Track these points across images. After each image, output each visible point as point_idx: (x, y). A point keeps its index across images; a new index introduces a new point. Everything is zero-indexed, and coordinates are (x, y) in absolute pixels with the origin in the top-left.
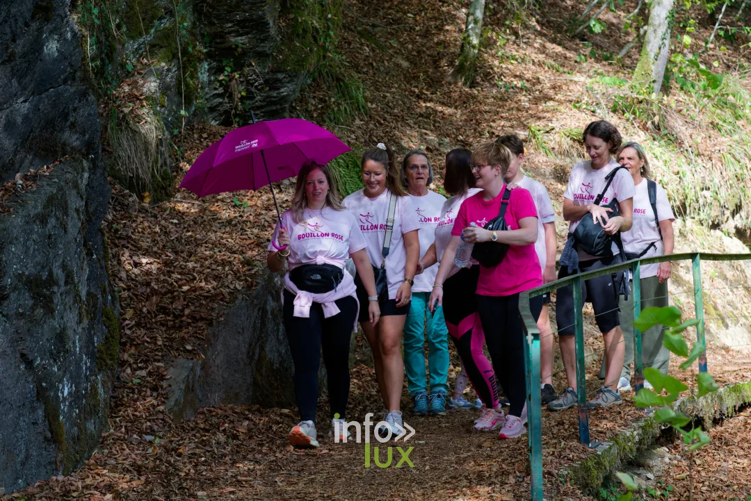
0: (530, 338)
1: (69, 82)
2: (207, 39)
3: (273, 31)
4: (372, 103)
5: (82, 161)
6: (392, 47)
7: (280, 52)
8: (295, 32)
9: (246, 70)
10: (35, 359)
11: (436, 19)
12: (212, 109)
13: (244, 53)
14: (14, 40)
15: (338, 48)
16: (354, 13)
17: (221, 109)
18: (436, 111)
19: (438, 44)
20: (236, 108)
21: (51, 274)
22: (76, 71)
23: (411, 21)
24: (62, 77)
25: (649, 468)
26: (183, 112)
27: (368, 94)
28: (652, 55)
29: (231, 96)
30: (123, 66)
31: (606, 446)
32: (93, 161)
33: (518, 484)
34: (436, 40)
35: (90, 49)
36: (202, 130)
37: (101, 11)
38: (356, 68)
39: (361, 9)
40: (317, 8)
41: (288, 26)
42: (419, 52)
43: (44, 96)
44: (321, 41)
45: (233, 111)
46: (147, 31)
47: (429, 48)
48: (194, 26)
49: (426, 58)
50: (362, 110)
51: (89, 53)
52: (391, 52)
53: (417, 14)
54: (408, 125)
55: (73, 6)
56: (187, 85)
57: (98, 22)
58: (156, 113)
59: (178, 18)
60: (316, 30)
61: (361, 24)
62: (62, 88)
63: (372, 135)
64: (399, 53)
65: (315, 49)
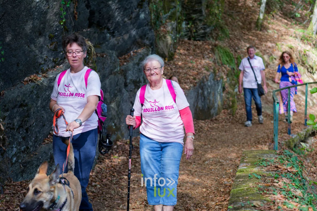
0: (276, 103)
1: (147, 26)
2: (185, 15)
3: (204, 13)
4: (231, 34)
5: (149, 49)
6: (237, 19)
7: (206, 19)
8: (210, 14)
9: (196, 24)
11: (250, 11)
12: (186, 35)
13: (195, 20)
14: (132, 13)
15: (222, 19)
16: (227, 9)
17: (188, 35)
18: (249, 38)
20: (192, 35)
21: (140, 80)
22: (148, 23)
23: (243, 12)
24: (145, 24)
25: (307, 143)
26: (178, 36)
27: (230, 32)
28: (314, 24)
29: (191, 32)
30: (161, 22)
31: (295, 136)
32: (152, 49)
33: (270, 145)
34: (250, 17)
35: (153, 16)
36: (183, 41)
37: (156, 6)
38: (227, 25)
39: (229, 8)
40: (217, 7)
41: (208, 12)
42: (245, 21)
43: (139, 29)
44: (217, 17)
45: (191, 36)
46: (168, 12)
47: (248, 20)
48: (181, 11)
49: (247, 22)
50: (228, 37)
51: (153, 18)
52: (237, 20)
53: (245, 10)
54: (241, 41)
55: (149, 4)
56: (179, 28)
57: (155, 9)
58: (170, 36)
59: (177, 9)
60: (216, 13)
61: (229, 12)
62: (145, 27)
63: (230, 44)
64: (239, 21)
65: (216, 19)
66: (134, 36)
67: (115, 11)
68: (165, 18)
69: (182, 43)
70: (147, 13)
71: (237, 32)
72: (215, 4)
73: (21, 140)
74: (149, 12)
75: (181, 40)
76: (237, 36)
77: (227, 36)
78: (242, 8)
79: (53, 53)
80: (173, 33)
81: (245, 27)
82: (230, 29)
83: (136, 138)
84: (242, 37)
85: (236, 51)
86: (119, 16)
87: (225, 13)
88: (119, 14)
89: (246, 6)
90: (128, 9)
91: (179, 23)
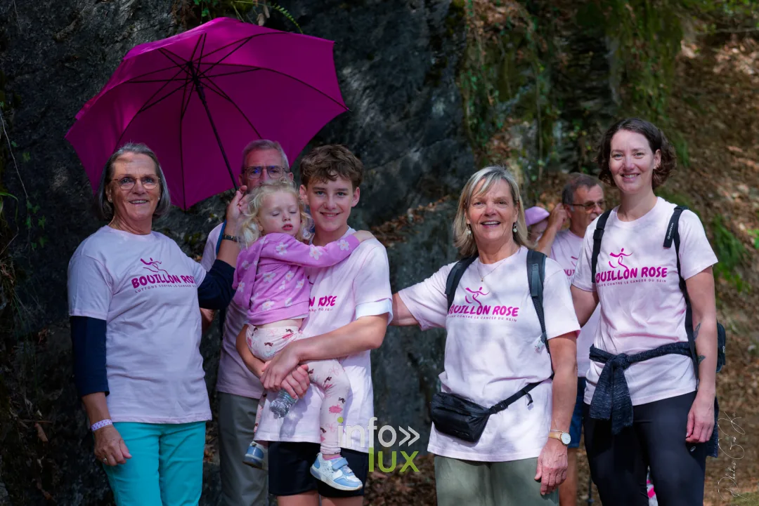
1: (452, 136)
2: (561, 104)
3: (615, 98)
4: (694, 157)
6: (711, 111)
7: (620, 114)
8: (634, 98)
9: (592, 129)
10: (419, 358)
11: (748, 89)
12: (563, 160)
13: (591, 115)
14: (409, 102)
15: (667, 113)
16: (681, 83)
17: (571, 161)
18: (746, 166)
19: (751, 110)
20: (583, 160)
22: (457, 127)
23: (728, 90)
24: (447, 132)
26: (540, 162)
27: (691, 150)
29: (579, 151)
30: (493, 124)
34: (748, 106)
35: (469, 110)
36: (555, 177)
37: (478, 79)
38: (681, 128)
39: (686, 80)
40: (652, 80)
41: (627, 93)
42: (734, 116)
43: (431, 147)
44: (654, 106)
45: (580, 163)
46: (513, 96)
47: (743, 113)
48: (551, 92)
49: (739, 121)
50: (686, 164)
51: (468, 113)
52: (710, 115)
53: (733, 84)
54: (724, 176)
55: (457, 74)
56: (544, 140)
57: (475, 88)
58: (519, 163)
59: (538, 85)
60: (650, 97)
61: (687, 92)
62: (446, 141)
63: (692, 185)
64: (717, 116)
65: (649, 112)
66: (417, 166)
67: (362, 96)
68: (504, 112)
69: (553, 183)
70: (453, 98)
71: (711, 150)
72: (647, 71)
73: (97, 470)
74: (457, 99)
75: (551, 173)
76: (711, 162)
77: (682, 163)
78: (724, 79)
79: (184, 218)
80: (527, 153)
81: (735, 135)
82: (691, 141)
83: (426, 459)
84: (725, 163)
85: (709, 205)
86: (373, 108)
87: (675, 95)
88: (373, 104)
89: (735, 74)
90: (397, 89)
91: (545, 126)
